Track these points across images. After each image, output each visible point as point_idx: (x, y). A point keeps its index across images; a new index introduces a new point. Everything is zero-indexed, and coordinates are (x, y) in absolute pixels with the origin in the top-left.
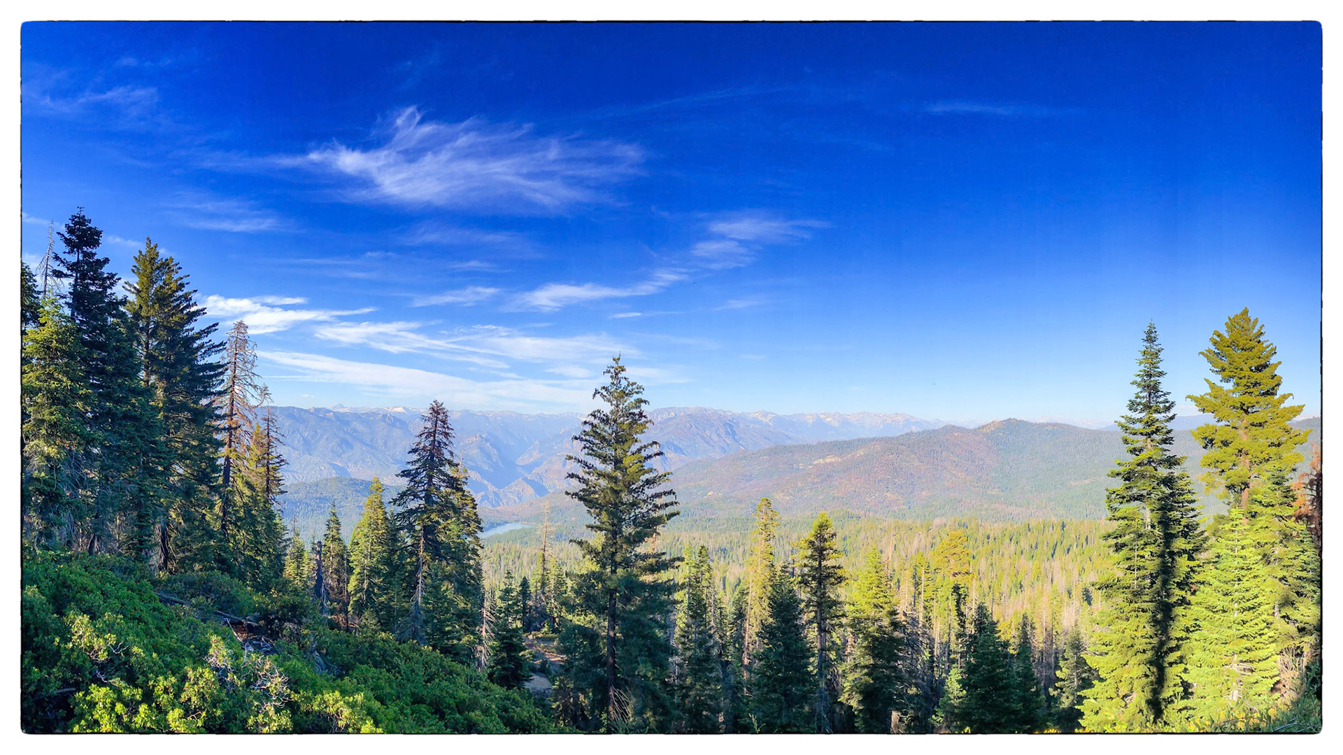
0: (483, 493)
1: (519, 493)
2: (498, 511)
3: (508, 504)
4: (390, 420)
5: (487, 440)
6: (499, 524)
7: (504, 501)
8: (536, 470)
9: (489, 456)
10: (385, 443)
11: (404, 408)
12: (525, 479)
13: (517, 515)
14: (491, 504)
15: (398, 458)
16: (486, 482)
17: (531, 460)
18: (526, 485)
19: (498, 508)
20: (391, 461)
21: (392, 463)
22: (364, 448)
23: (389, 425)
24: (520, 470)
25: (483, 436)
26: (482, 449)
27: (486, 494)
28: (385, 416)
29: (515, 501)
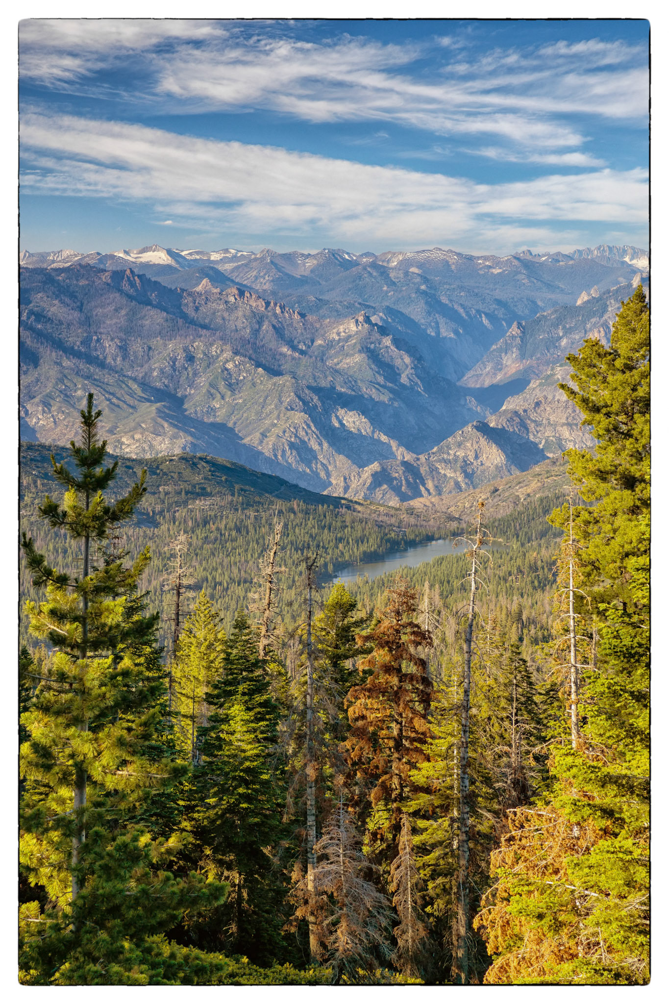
0: (375, 466)
1: (466, 463)
2: (411, 511)
3: (439, 492)
4: (132, 284)
5: (383, 331)
6: (412, 544)
7: (430, 485)
8: (511, 404)
9: (389, 370)
10: (124, 349)
11: (169, 252)
12: (483, 428)
13: (459, 520)
14: (397, 490)
15: (158, 384)
16: (384, 438)
17: (499, 377)
18: (483, 441)
19: (417, 503)
20: (139, 392)
21: (142, 400)
22: (66, 363)
23: (130, 297)
24: (472, 402)
25: (374, 319)
26: (373, 355)
27: (384, 470)
28: (118, 275)
29: (457, 484)
